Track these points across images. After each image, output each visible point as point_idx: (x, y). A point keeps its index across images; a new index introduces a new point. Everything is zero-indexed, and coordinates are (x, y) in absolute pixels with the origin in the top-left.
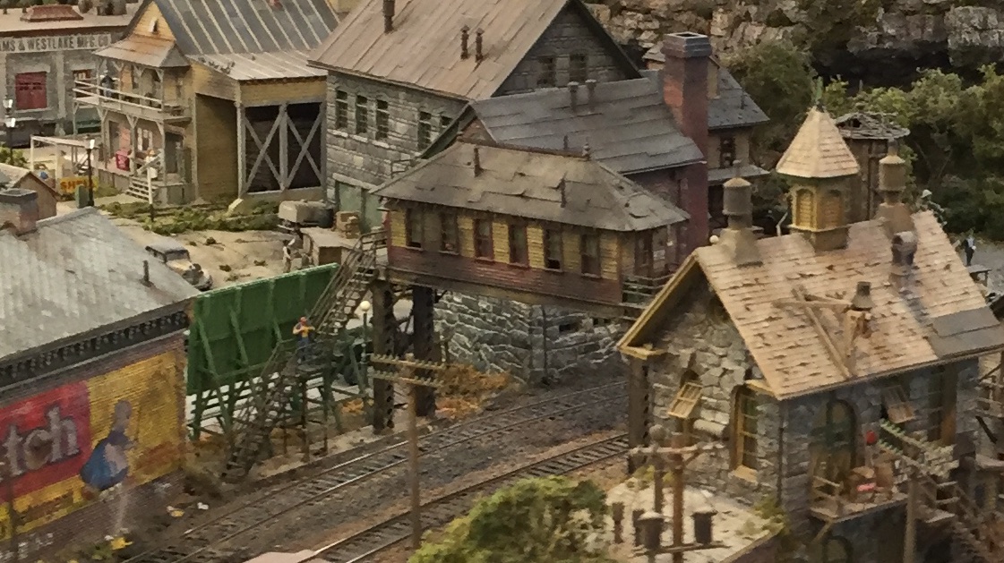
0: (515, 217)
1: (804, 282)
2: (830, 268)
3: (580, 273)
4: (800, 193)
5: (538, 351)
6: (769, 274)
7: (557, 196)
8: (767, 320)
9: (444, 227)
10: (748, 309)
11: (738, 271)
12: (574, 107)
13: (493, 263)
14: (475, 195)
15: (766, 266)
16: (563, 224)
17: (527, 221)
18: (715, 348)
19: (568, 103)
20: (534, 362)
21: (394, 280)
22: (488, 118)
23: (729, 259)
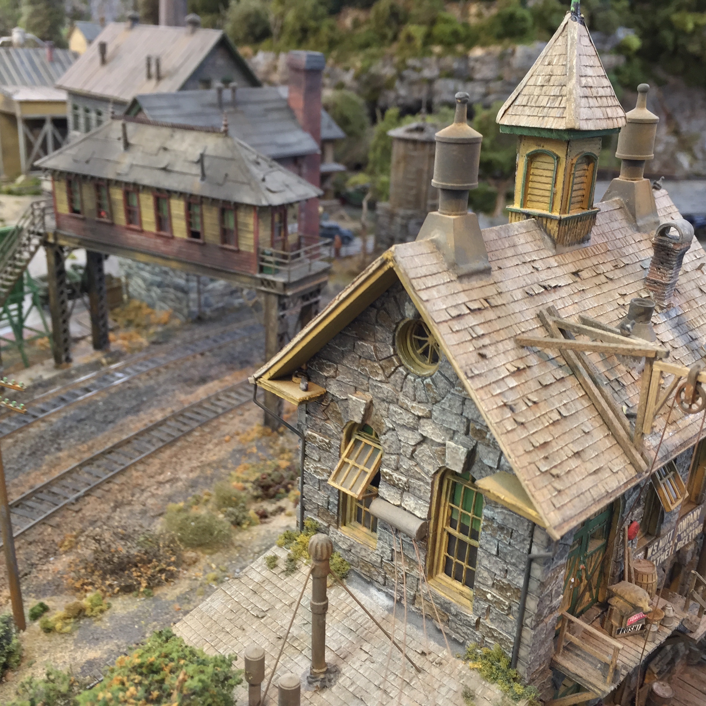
0: (159, 190)
1: (550, 299)
2: (576, 274)
3: (220, 245)
4: (532, 158)
5: (193, 296)
6: (503, 287)
7: (196, 170)
8: (513, 374)
9: (99, 197)
10: (483, 356)
11: (458, 286)
12: (221, 104)
13: (142, 232)
14: (123, 168)
15: (496, 275)
16: (202, 197)
17: (170, 193)
18: (409, 403)
19: (215, 100)
20: (191, 304)
21: (62, 242)
22: (149, 109)
23: (445, 266)
